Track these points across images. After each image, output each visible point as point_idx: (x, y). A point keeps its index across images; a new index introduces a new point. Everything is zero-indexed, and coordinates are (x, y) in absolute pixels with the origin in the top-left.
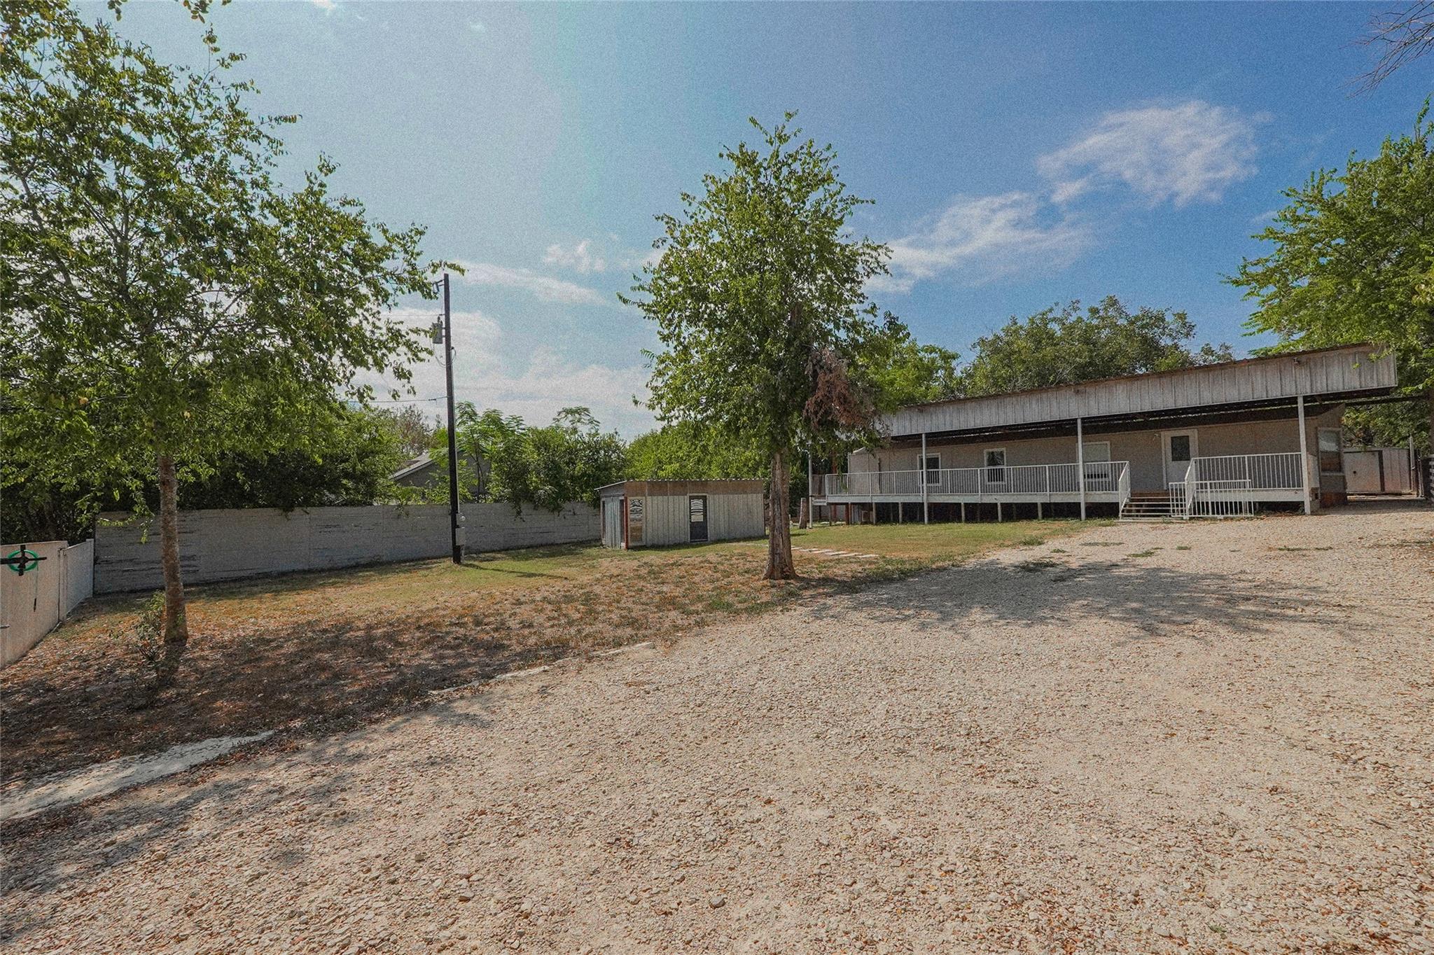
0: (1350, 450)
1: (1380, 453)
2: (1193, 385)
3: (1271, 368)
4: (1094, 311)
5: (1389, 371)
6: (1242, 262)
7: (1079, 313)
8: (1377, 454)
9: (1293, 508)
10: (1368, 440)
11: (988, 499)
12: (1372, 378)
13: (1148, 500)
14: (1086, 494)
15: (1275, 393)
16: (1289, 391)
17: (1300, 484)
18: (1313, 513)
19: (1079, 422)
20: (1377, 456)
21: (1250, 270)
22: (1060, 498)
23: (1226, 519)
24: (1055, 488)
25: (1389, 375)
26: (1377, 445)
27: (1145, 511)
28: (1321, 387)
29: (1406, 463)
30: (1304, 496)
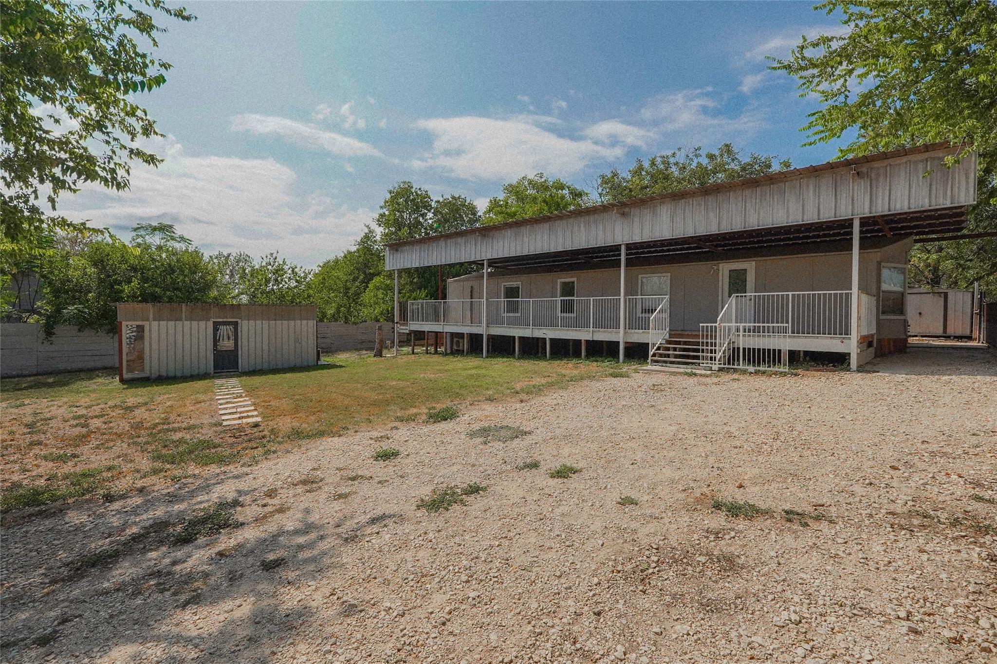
0: (914, 291)
1: (946, 295)
2: (739, 204)
3: (826, 182)
4: (711, 157)
5: (967, 183)
6: (800, 42)
7: (700, 160)
8: (943, 295)
9: (837, 361)
10: (935, 281)
11: (539, 333)
12: (945, 193)
13: (685, 343)
14: (625, 333)
15: (827, 214)
16: (844, 213)
17: (847, 332)
18: (861, 369)
19: (623, 248)
20: (943, 299)
21: (809, 53)
22: (603, 336)
23: (757, 372)
24: (599, 325)
25: (967, 189)
26: (944, 287)
27: (676, 356)
28: (881, 208)
29: (970, 307)
30: (851, 346)
